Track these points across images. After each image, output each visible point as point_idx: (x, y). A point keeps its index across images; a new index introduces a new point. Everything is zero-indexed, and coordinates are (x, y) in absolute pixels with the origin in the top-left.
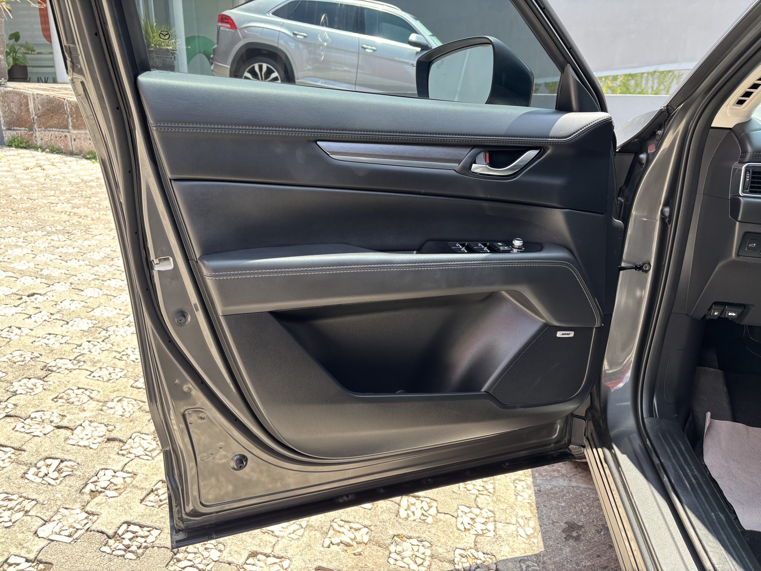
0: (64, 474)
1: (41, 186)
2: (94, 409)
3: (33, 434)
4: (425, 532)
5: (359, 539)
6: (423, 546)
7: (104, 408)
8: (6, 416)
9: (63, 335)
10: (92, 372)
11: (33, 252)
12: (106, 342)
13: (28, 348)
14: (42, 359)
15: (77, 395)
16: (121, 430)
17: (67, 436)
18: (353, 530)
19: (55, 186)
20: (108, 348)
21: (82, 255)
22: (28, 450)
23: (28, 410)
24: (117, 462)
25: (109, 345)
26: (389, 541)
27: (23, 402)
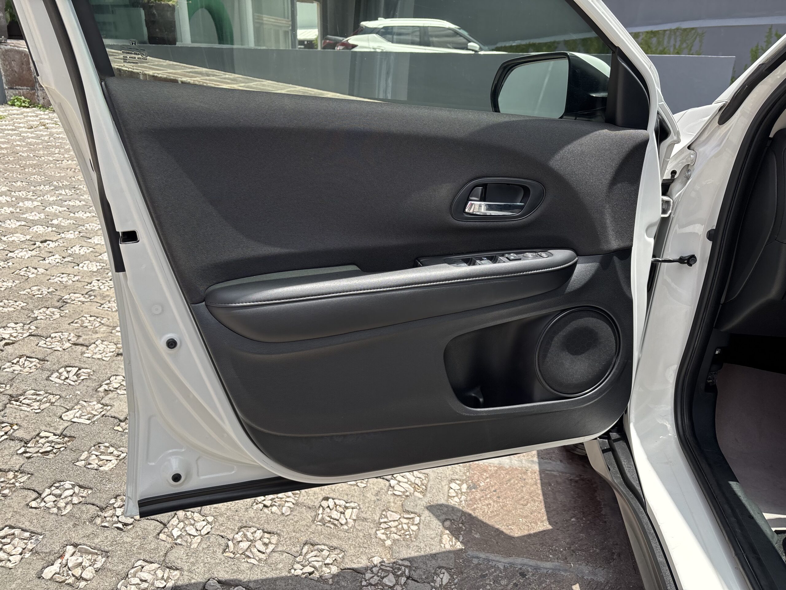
0: (82, 378)
2: (105, 331)
3: (54, 349)
7: (113, 331)
8: (29, 335)
9: (75, 274)
10: (102, 304)
11: (43, 205)
13: (44, 284)
14: (58, 293)
15: (89, 321)
17: (83, 351)
22: (50, 360)
23: (48, 331)
27: (43, 326)
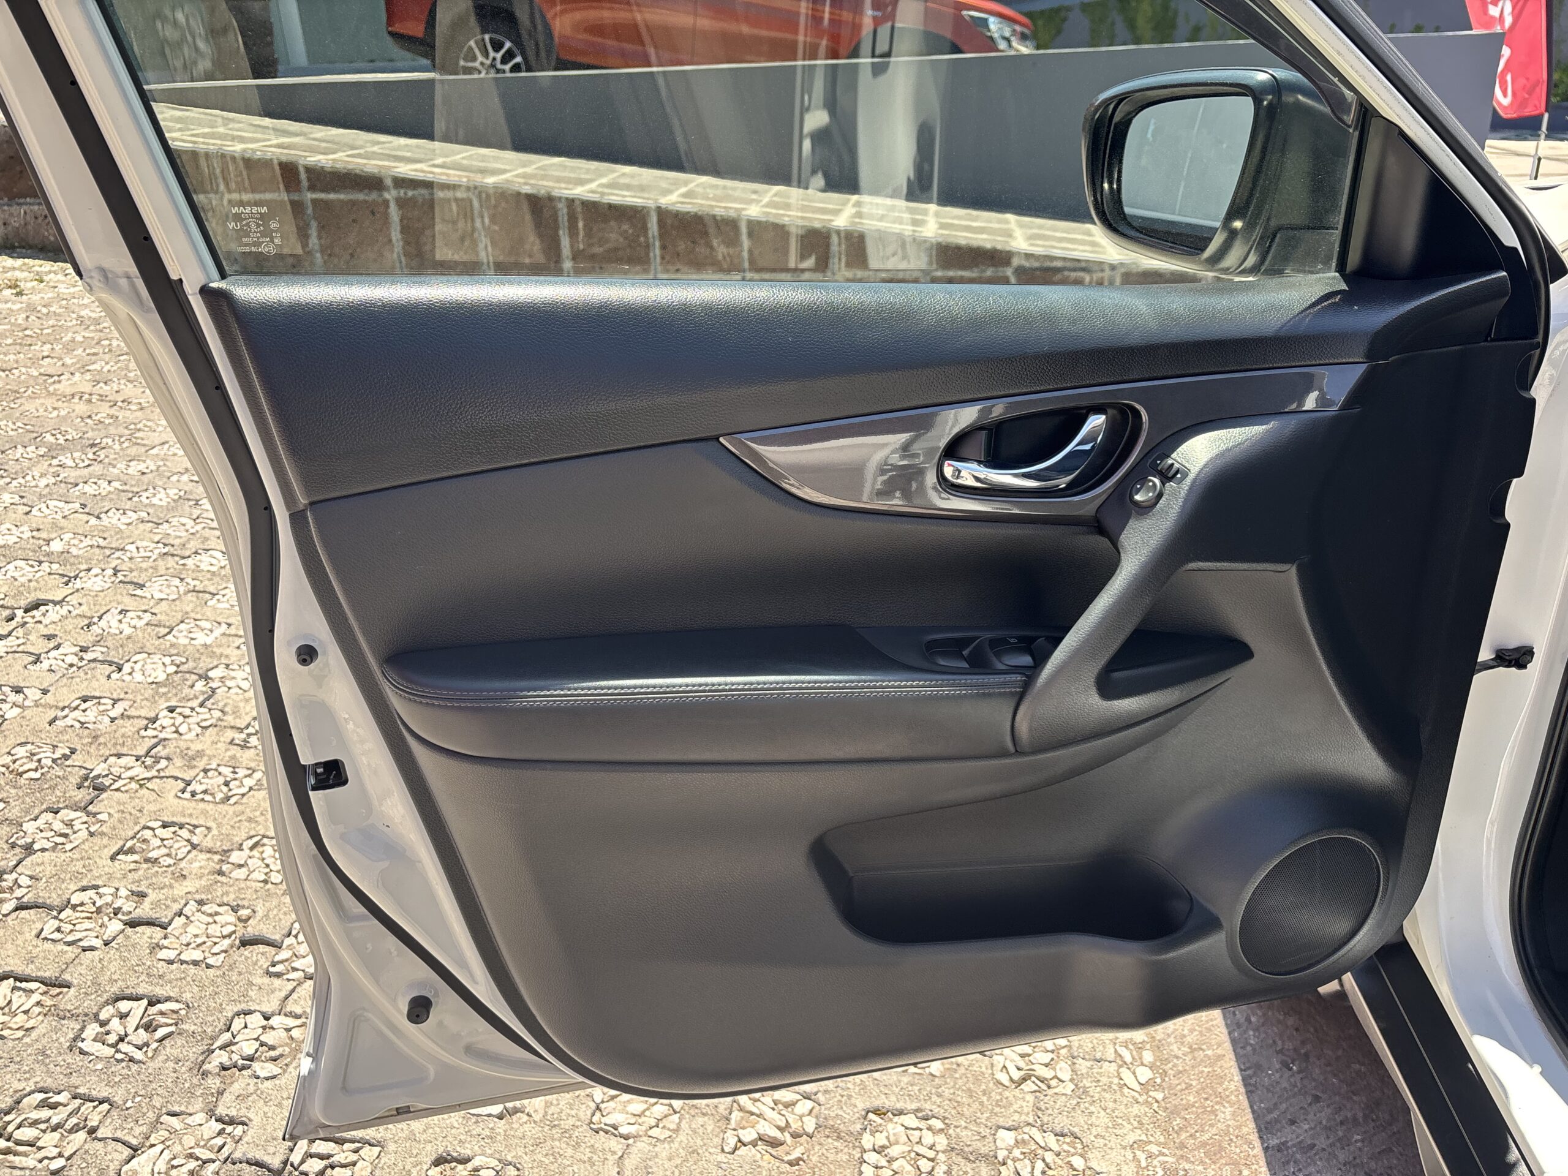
0: (160, 1033)
1: (20, 334)
2: (202, 871)
3: (81, 944)
4: (930, 1098)
5: (795, 1126)
6: (929, 1128)
7: (225, 867)
8: (16, 909)
9: (115, 696)
10: (189, 783)
11: (25, 500)
12: (209, 706)
13: (43, 736)
14: (77, 759)
15: (162, 840)
16: (267, 916)
17: (153, 941)
18: (780, 1107)
19: (49, 331)
20: (213, 721)
21: (130, 499)
22: (75, 982)
23: (63, 887)
24: (267, 994)
25: (217, 714)
26: (858, 1127)
27: (49, 870)
